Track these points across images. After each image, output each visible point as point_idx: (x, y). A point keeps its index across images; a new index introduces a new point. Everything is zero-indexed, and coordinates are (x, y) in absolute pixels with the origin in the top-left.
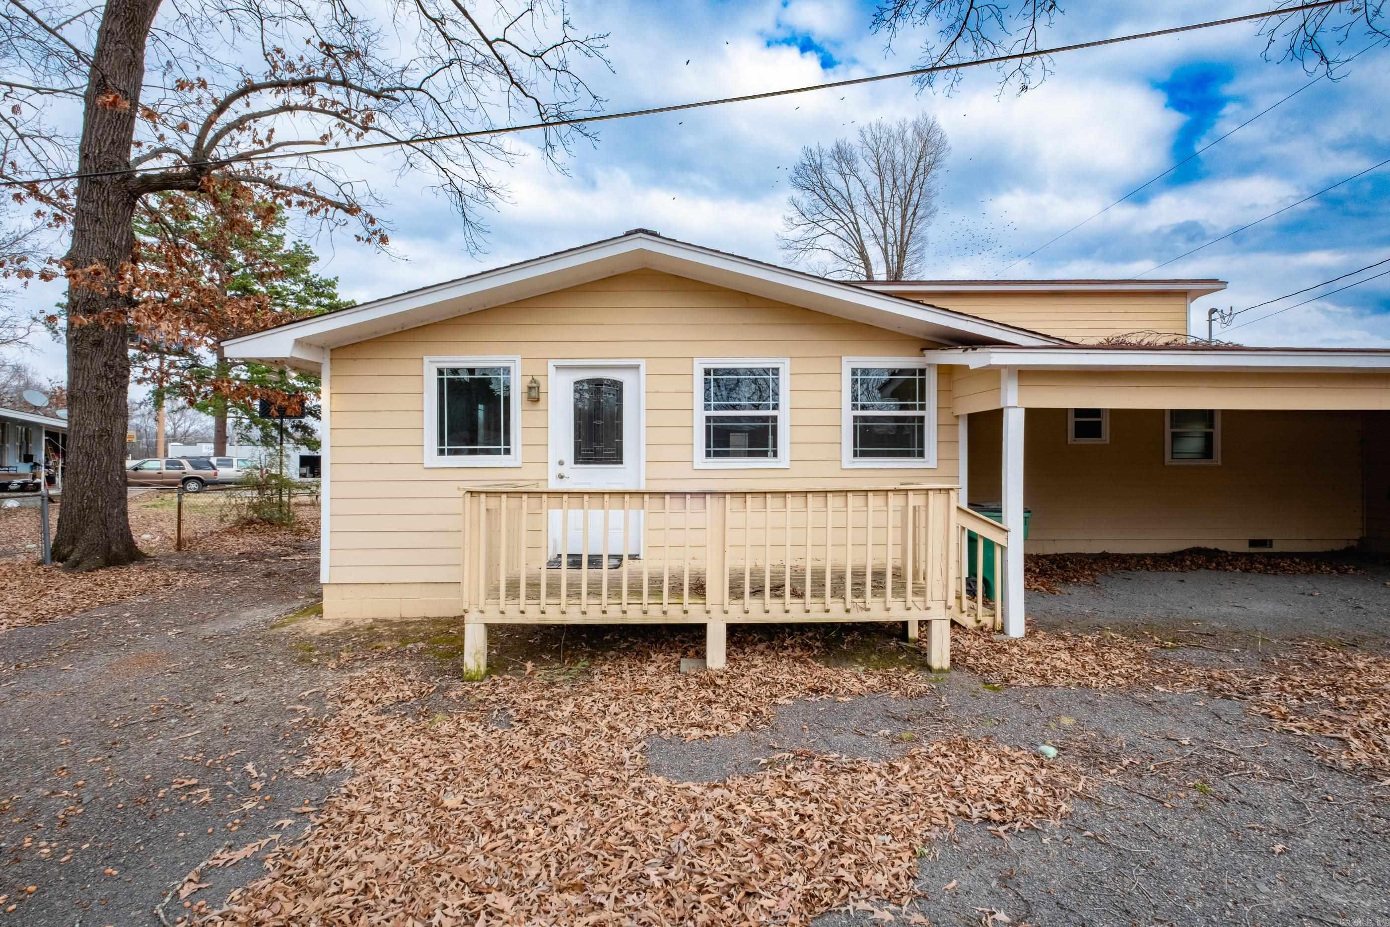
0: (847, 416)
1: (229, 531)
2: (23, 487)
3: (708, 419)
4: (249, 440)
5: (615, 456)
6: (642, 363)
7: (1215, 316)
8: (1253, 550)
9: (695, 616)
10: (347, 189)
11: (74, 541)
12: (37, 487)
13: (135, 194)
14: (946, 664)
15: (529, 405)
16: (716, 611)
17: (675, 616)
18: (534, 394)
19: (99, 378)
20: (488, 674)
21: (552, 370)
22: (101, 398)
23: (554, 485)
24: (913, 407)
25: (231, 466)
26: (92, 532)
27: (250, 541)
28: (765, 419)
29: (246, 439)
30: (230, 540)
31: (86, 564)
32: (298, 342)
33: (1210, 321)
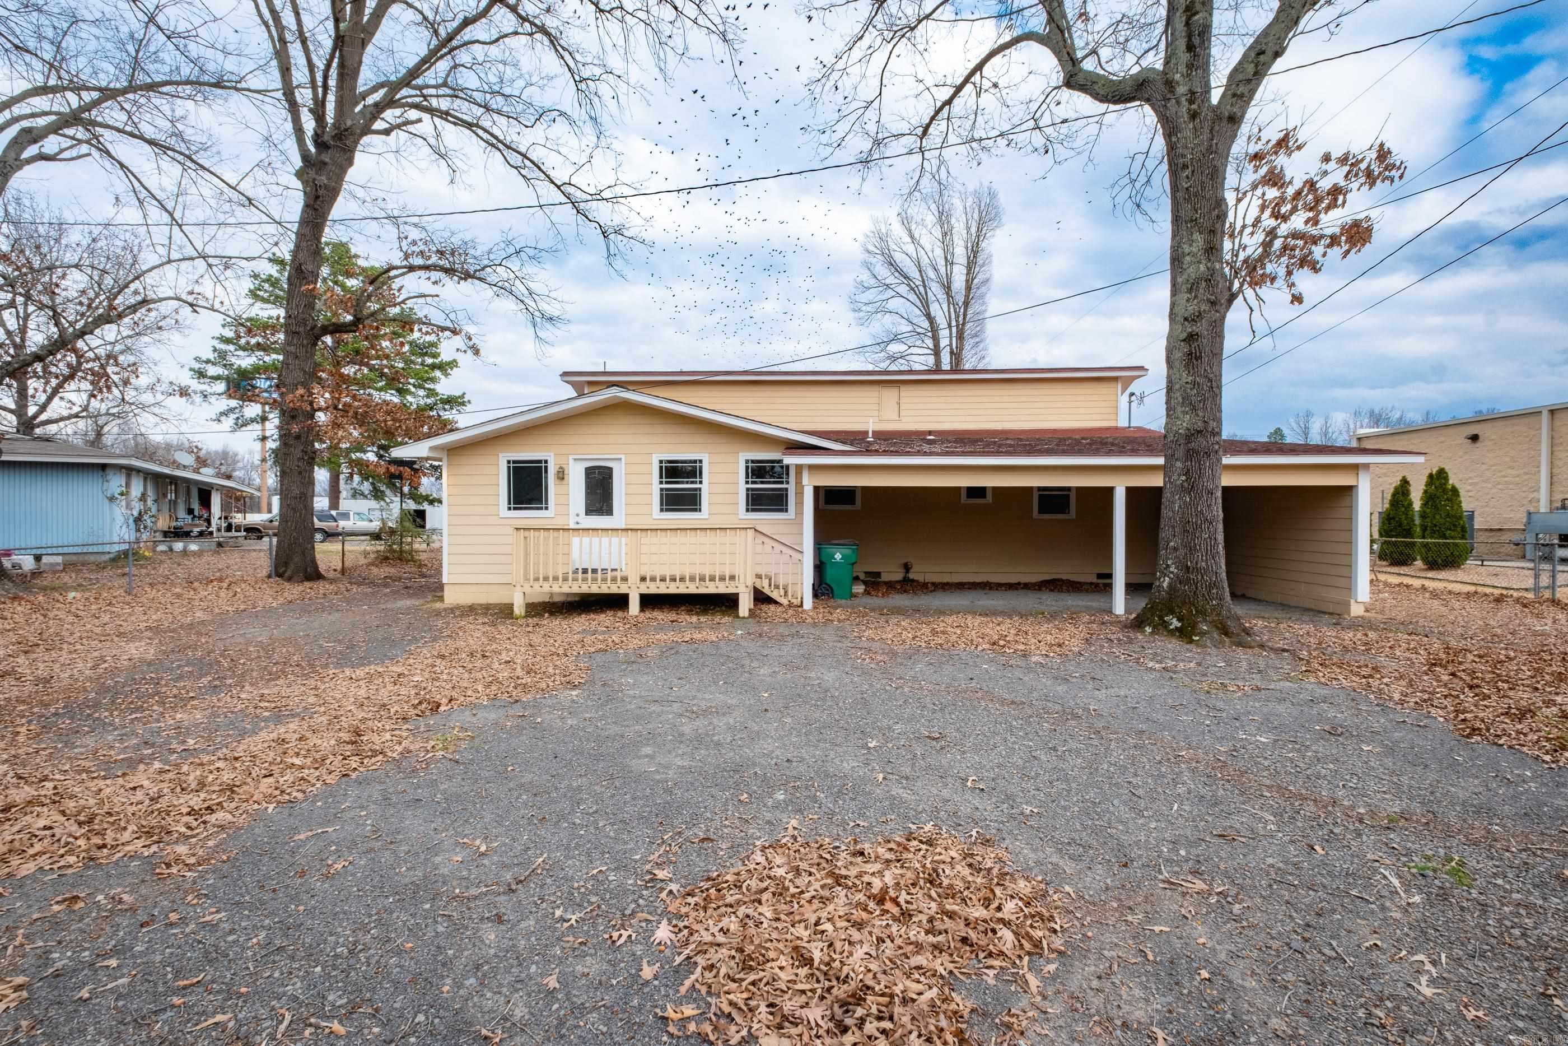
0: (742, 488)
1: (372, 564)
2: (201, 534)
3: (662, 490)
4: (362, 494)
5: (609, 512)
6: (623, 457)
7: (1133, 398)
8: (1100, 581)
9: (623, 589)
10: (452, 316)
11: (286, 564)
12: (211, 533)
13: (318, 338)
14: (747, 614)
15: (558, 482)
16: (633, 587)
17: (614, 589)
18: (561, 475)
19: (299, 459)
20: (526, 617)
21: (571, 461)
22: (300, 473)
23: (572, 526)
24: (782, 483)
25: (348, 519)
26: (297, 559)
27: (385, 571)
28: (696, 489)
29: (356, 494)
30: (375, 570)
31: (295, 578)
32: (431, 448)
33: (1130, 402)
